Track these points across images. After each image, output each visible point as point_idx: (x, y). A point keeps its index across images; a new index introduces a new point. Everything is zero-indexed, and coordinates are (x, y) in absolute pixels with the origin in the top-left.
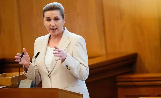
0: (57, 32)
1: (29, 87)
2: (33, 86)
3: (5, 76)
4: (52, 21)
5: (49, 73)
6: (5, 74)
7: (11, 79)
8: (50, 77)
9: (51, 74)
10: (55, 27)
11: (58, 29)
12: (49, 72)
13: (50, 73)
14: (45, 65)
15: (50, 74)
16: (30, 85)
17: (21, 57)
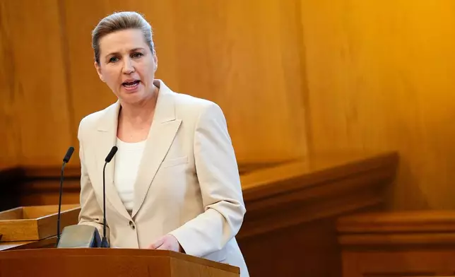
0: (142, 92)
1: (88, 246)
2: (99, 242)
3: (21, 215)
4: (126, 58)
5: (131, 215)
6: (22, 209)
7: (36, 222)
8: (134, 227)
9: (137, 220)
10: (136, 77)
11: (142, 82)
12: (130, 212)
13: (133, 215)
14: (119, 193)
15: (134, 219)
16: (91, 239)
17: (66, 160)
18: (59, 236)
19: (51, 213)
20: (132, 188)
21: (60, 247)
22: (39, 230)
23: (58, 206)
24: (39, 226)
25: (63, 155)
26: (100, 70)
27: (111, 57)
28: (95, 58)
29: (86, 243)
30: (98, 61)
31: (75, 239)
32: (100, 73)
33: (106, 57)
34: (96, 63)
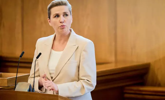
2: (31, 90)
3: (1, 76)
4: (61, 16)
6: (1, 74)
7: (7, 80)
13: (53, 79)
14: (49, 70)
16: (28, 88)
17: (21, 56)
18: (16, 86)
19: (13, 76)
20: (54, 68)
21: (16, 90)
22: (7, 83)
23: (16, 74)
24: (8, 81)
25: (20, 54)
26: (50, 21)
27: (55, 15)
28: (48, 16)
29: (26, 90)
30: (49, 18)
31: (22, 87)
32: (50, 22)
33: (54, 15)
34: (48, 18)
